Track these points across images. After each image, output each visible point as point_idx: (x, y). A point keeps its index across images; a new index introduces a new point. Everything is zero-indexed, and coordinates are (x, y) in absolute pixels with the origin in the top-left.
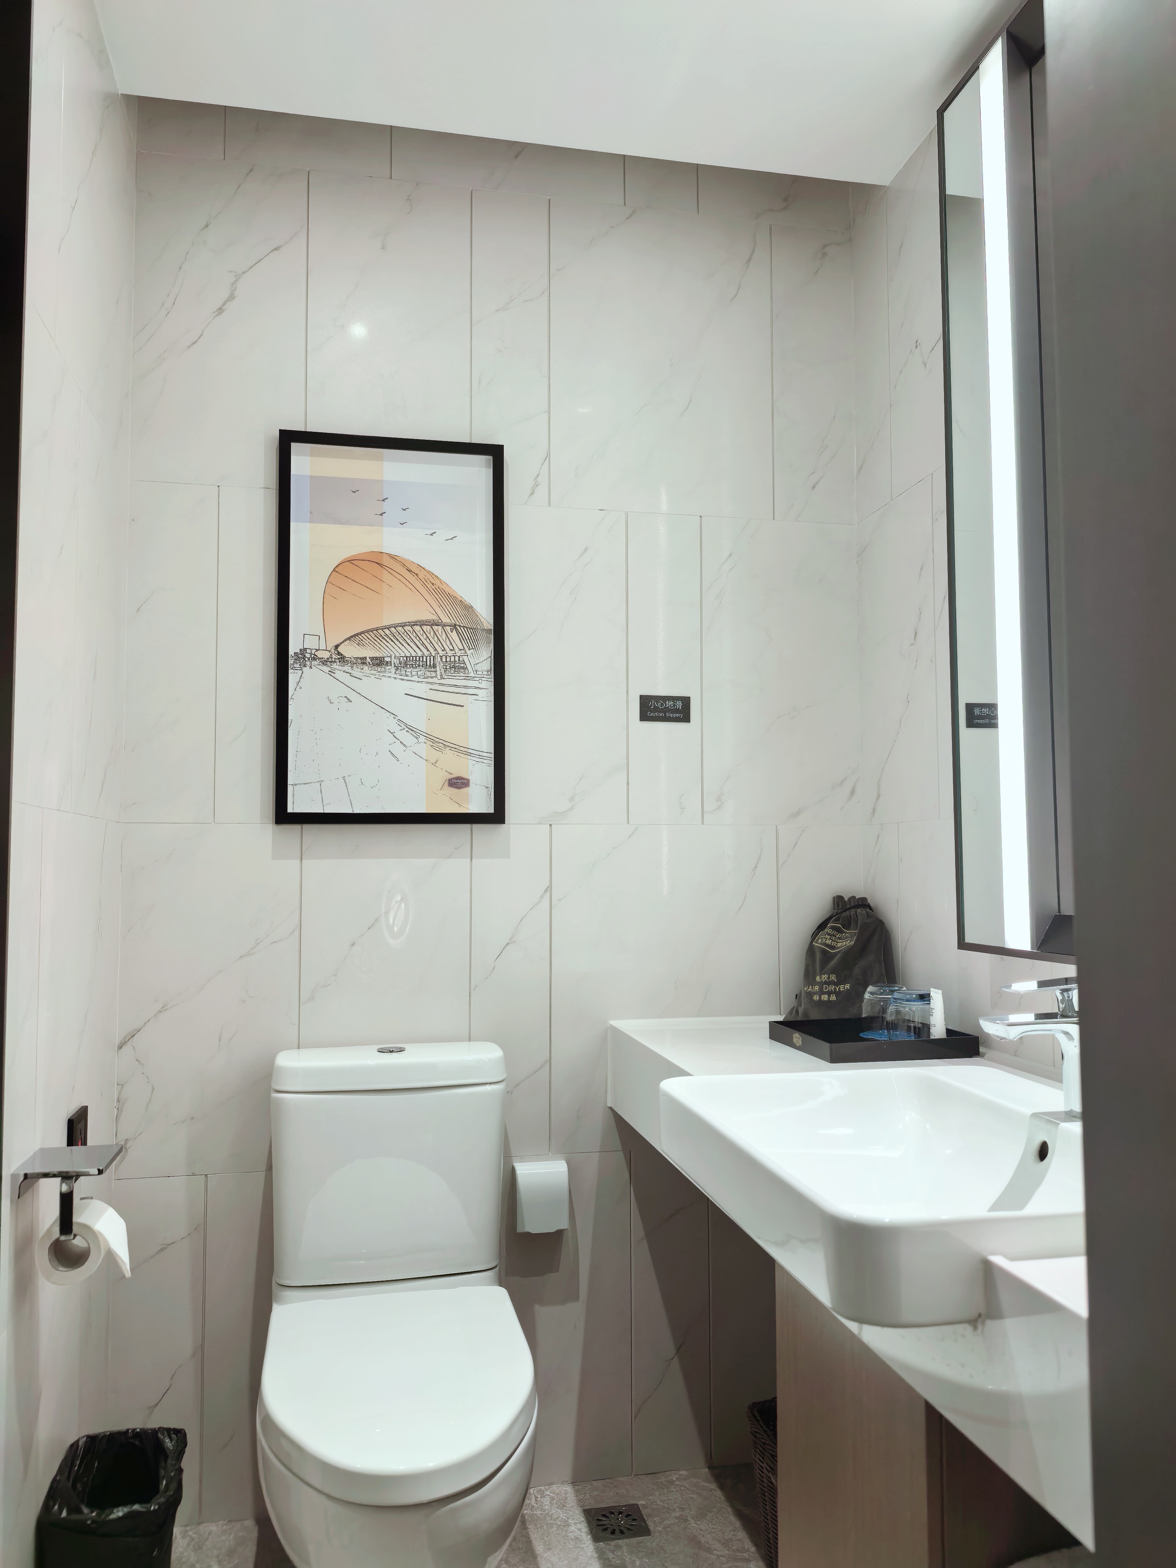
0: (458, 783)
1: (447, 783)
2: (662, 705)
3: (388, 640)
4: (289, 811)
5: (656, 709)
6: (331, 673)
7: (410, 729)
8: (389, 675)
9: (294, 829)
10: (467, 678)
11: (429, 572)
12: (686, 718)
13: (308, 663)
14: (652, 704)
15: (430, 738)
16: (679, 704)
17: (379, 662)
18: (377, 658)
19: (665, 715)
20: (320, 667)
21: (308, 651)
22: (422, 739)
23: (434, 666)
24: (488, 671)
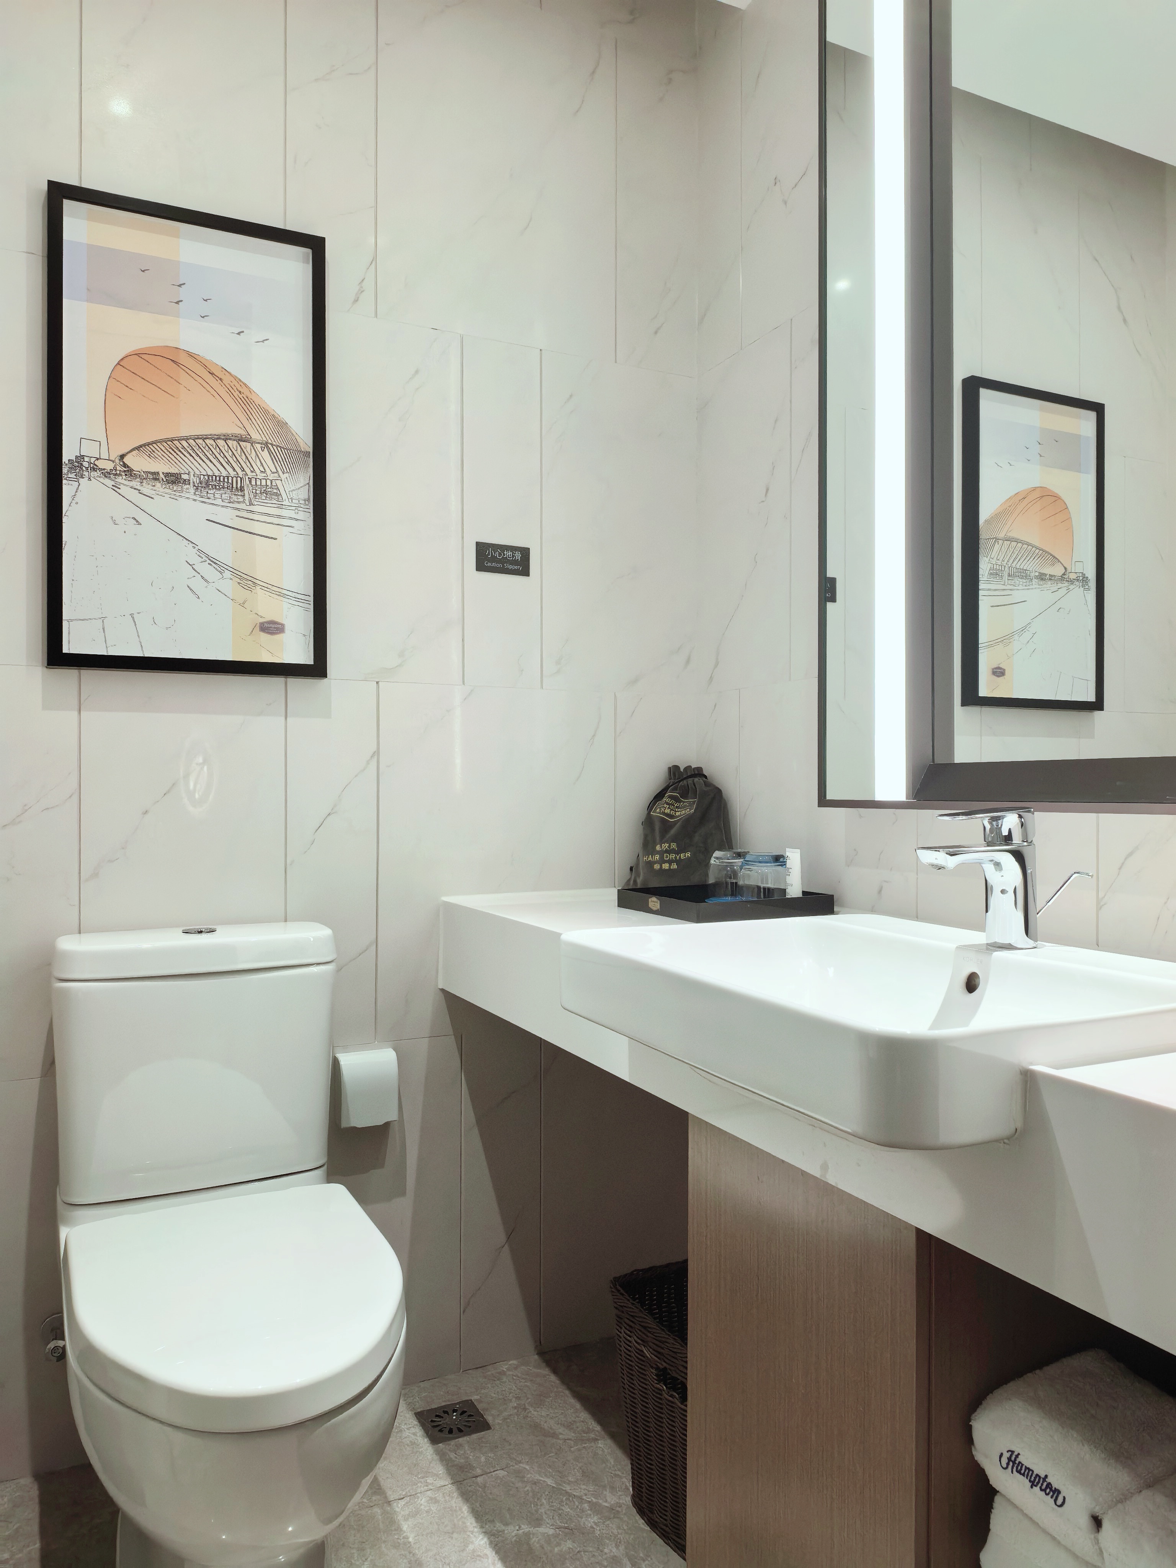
0: (272, 628)
1: (258, 628)
2: (500, 554)
3: (185, 453)
4: (64, 651)
5: (494, 559)
6: (115, 488)
7: (213, 562)
8: (187, 495)
9: (70, 675)
10: (281, 506)
11: (235, 378)
12: (525, 572)
13: (86, 473)
14: (490, 552)
15: (236, 573)
16: (518, 556)
17: (174, 479)
18: (172, 475)
19: (504, 566)
20: (101, 480)
21: (86, 459)
22: (227, 574)
23: (242, 489)
24: (305, 500)
